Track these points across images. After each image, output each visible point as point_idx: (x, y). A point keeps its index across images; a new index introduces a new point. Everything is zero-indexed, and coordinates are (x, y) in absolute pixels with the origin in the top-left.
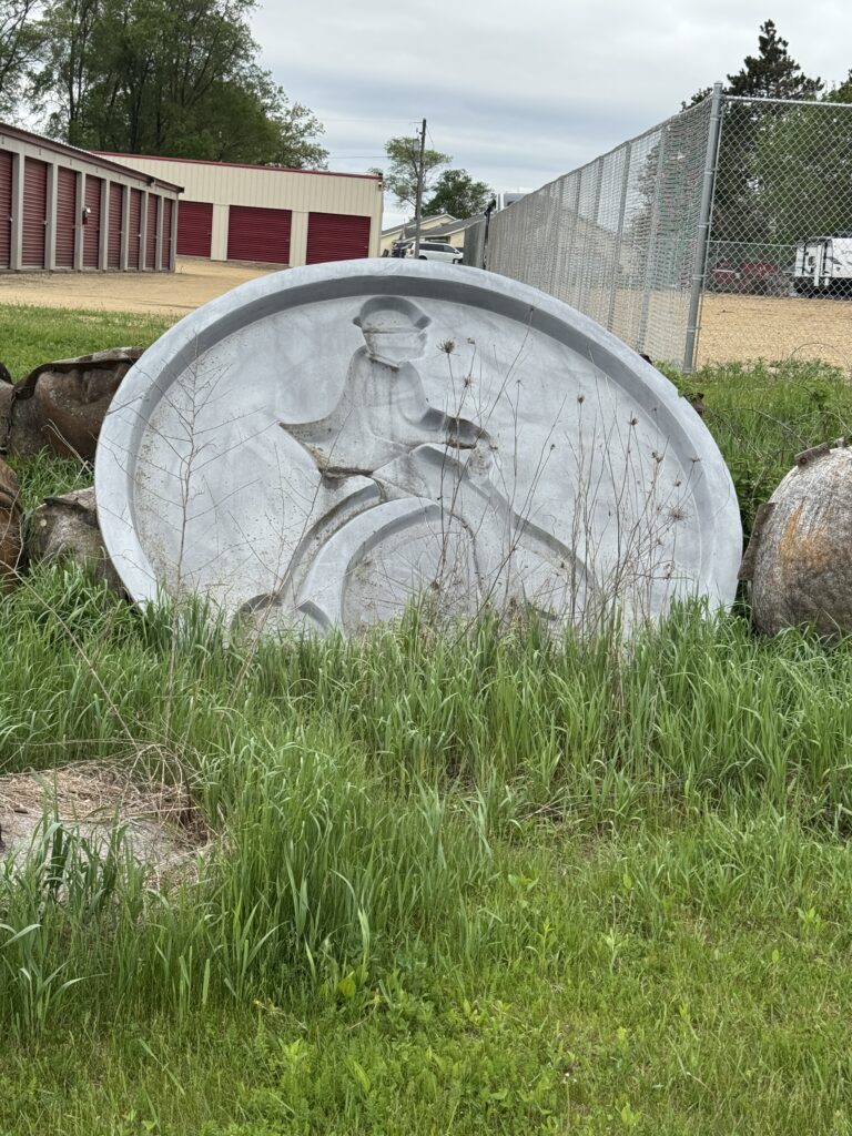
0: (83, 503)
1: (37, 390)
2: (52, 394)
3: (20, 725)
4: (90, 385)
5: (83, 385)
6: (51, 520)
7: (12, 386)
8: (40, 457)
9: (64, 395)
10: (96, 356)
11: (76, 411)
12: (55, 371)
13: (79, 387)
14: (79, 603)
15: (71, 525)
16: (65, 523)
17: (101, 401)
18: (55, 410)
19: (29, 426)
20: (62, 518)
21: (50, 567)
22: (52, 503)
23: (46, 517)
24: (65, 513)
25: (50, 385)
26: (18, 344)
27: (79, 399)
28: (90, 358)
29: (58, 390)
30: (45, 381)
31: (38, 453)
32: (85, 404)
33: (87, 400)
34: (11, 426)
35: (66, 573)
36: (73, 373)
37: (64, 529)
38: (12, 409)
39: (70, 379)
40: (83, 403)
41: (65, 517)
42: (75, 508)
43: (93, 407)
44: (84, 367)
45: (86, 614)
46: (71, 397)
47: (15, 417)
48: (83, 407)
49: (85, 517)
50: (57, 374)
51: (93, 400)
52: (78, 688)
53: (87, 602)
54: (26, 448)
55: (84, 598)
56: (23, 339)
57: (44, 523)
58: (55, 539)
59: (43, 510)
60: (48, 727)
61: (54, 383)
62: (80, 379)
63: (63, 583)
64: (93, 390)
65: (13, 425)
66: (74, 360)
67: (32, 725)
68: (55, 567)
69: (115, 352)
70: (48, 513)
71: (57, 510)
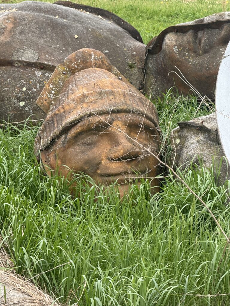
0: (208, 125)
1: (164, 46)
2: (175, 49)
3: (178, 286)
4: (203, 41)
5: (197, 41)
6: (183, 139)
7: (145, 45)
8: (168, 95)
9: (184, 49)
10: (207, 19)
11: (193, 61)
12: (177, 32)
13: (195, 43)
14: (209, 199)
15: (198, 142)
16: (194, 141)
17: (212, 52)
18: (177, 60)
19: (159, 74)
20: (191, 137)
21: (187, 172)
22: (184, 126)
23: (180, 137)
24: (194, 133)
25: (173, 43)
26: (141, 19)
27: (195, 52)
28: (202, 21)
29: (179, 46)
30: (170, 39)
31: (166, 94)
32: (199, 55)
33: (201, 52)
34: (145, 74)
35: (199, 176)
36: (190, 33)
37: (194, 145)
38: (146, 62)
39: (188, 37)
40: (198, 55)
41: (193, 137)
42: (201, 129)
43: (206, 57)
44: (199, 28)
45: (215, 207)
46: (189, 50)
47: (148, 67)
48: (199, 58)
49: (209, 136)
50: (179, 34)
51: (205, 52)
52: (217, 259)
53: (215, 199)
54: (157, 90)
55: (213, 195)
56: (144, 15)
57: (178, 141)
58: (186, 153)
59: (177, 131)
60: (198, 288)
61: (176, 41)
62: (195, 36)
63: (197, 183)
64: (205, 45)
65: (147, 73)
66: (190, 23)
67: (186, 287)
68: (190, 172)
69: (220, 15)
70: (181, 134)
71: (188, 131)
